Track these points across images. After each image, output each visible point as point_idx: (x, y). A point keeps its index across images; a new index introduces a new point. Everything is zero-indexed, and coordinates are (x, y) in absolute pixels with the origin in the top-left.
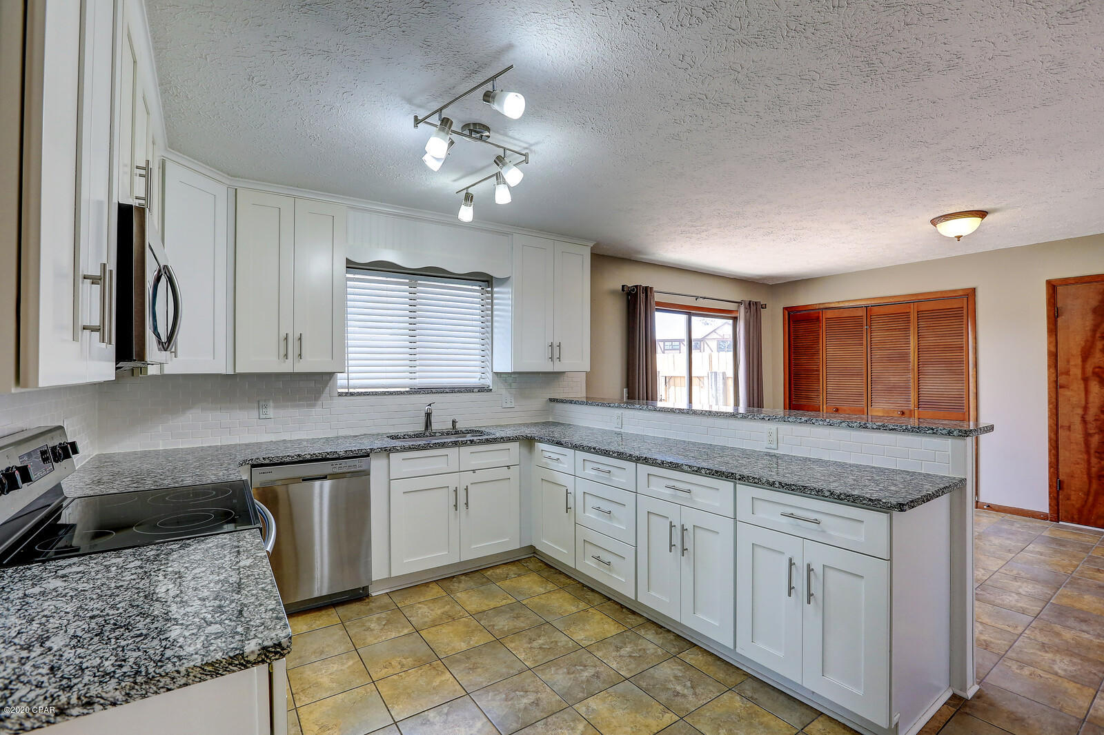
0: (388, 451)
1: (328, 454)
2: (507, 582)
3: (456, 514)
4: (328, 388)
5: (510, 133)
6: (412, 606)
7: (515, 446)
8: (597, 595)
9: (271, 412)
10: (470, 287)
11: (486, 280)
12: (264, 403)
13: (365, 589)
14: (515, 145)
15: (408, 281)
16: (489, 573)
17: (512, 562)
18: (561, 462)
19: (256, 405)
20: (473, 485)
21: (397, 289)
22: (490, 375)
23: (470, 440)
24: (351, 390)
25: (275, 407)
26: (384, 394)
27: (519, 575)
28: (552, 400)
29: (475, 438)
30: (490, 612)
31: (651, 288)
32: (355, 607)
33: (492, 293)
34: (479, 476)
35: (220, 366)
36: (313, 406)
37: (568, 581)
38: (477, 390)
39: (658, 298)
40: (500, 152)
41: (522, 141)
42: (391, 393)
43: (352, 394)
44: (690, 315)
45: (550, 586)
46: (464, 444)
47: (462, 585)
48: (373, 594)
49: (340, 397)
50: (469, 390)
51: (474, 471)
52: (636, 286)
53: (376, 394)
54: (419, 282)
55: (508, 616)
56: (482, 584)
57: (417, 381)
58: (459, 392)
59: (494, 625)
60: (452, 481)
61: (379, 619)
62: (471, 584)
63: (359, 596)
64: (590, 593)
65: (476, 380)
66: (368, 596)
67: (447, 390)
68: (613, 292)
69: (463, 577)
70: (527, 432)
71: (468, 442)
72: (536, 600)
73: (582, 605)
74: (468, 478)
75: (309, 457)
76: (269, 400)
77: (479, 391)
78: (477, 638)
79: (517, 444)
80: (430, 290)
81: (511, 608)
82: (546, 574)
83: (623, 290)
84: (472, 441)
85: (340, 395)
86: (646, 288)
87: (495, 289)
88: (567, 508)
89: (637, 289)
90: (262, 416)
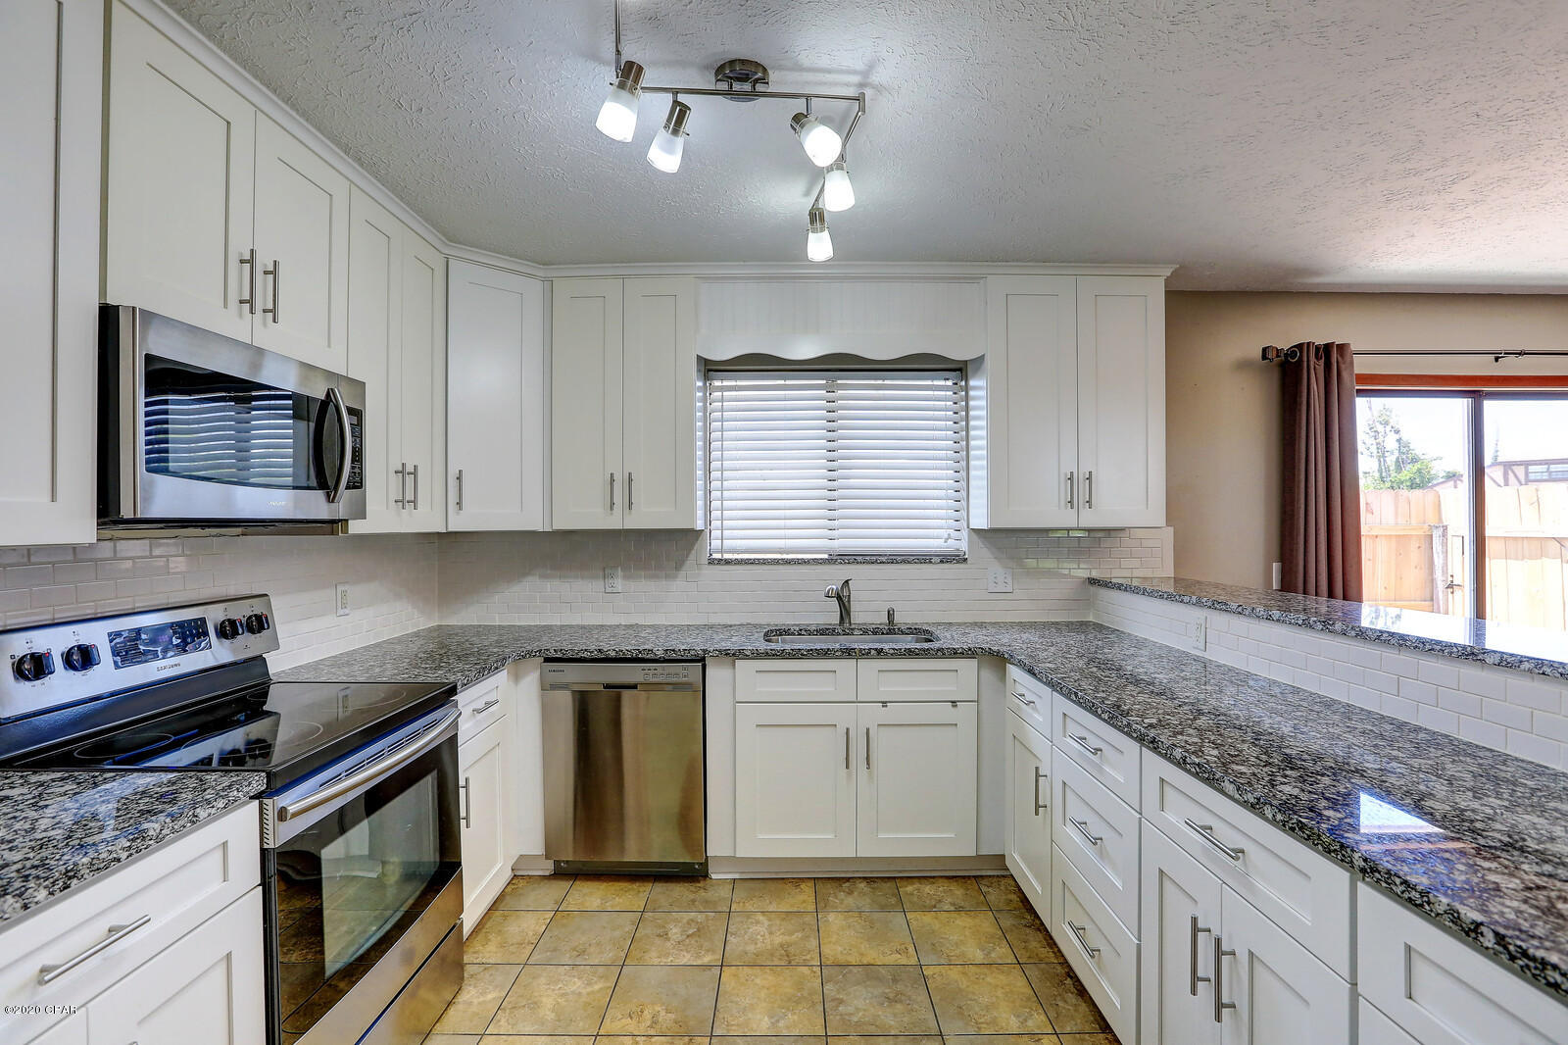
0: (733, 656)
1: (640, 652)
2: (927, 918)
3: (849, 776)
4: (693, 552)
5: (806, 62)
6: (748, 914)
7: (969, 666)
8: (1083, 1007)
9: (618, 583)
10: (929, 383)
11: (960, 370)
12: (610, 571)
13: (705, 865)
14: (836, 84)
15: (824, 382)
16: (910, 889)
17: (964, 877)
18: (1035, 709)
19: (601, 573)
20: (882, 729)
21: (805, 397)
22: (965, 534)
23: (876, 649)
24: (727, 556)
25: (625, 577)
26: (776, 562)
27: (959, 909)
28: (1093, 581)
29: (886, 647)
30: (855, 970)
31: (1342, 348)
32: (680, 891)
33: (967, 389)
34: (893, 713)
35: (533, 521)
36: (675, 577)
37: (1045, 952)
38: (938, 559)
39: (1361, 365)
40: (799, 105)
41: (841, 72)
42: (788, 562)
43: (728, 562)
44: (1477, 397)
45: (1001, 952)
46: (865, 654)
47: (850, 901)
48: (714, 876)
49: (711, 566)
50: (924, 559)
51: (884, 704)
52: (1300, 346)
53: (765, 562)
54: (839, 382)
55: (878, 991)
56: (883, 908)
57: (836, 544)
58: (904, 562)
59: (841, 1002)
60: (844, 716)
61: (690, 922)
62: (865, 903)
63: (693, 873)
64: (1072, 998)
65: (941, 542)
66: (706, 876)
67: (884, 559)
68: (1243, 365)
69: (863, 885)
70: (1002, 641)
71: (873, 652)
72: (954, 974)
73: (1037, 1021)
74: (873, 715)
75: (613, 654)
76: (615, 567)
77: (942, 562)
78: (796, 1017)
79: (973, 663)
80: (856, 392)
81: (897, 973)
82: (1007, 922)
83: (1264, 357)
84: (879, 651)
85: (712, 562)
86: (1328, 347)
87: (972, 383)
88: (1037, 806)
89: (1301, 352)
90: (609, 590)
